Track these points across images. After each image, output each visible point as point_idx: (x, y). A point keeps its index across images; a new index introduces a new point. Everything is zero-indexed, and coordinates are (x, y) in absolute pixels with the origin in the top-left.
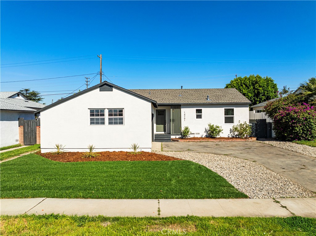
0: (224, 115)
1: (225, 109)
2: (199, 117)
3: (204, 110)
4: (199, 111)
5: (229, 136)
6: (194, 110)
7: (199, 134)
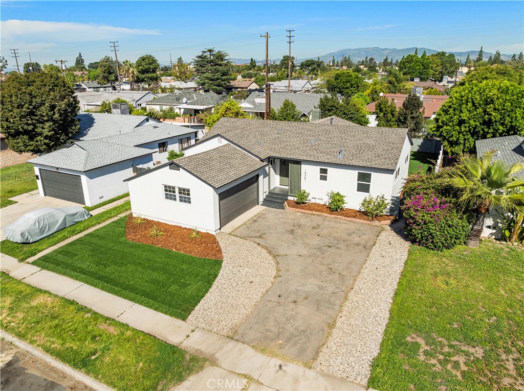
0: (357, 180)
1: (358, 172)
2: (324, 178)
3: (330, 170)
4: (324, 171)
5: (361, 208)
6: (317, 169)
7: (322, 199)
